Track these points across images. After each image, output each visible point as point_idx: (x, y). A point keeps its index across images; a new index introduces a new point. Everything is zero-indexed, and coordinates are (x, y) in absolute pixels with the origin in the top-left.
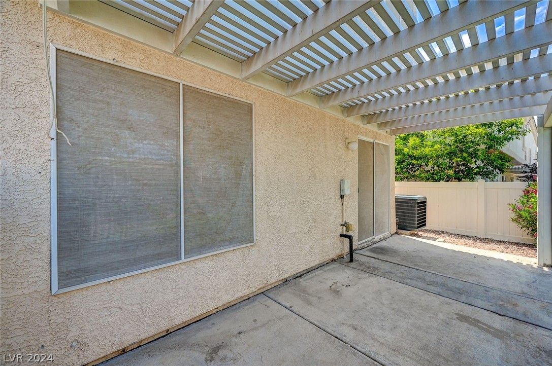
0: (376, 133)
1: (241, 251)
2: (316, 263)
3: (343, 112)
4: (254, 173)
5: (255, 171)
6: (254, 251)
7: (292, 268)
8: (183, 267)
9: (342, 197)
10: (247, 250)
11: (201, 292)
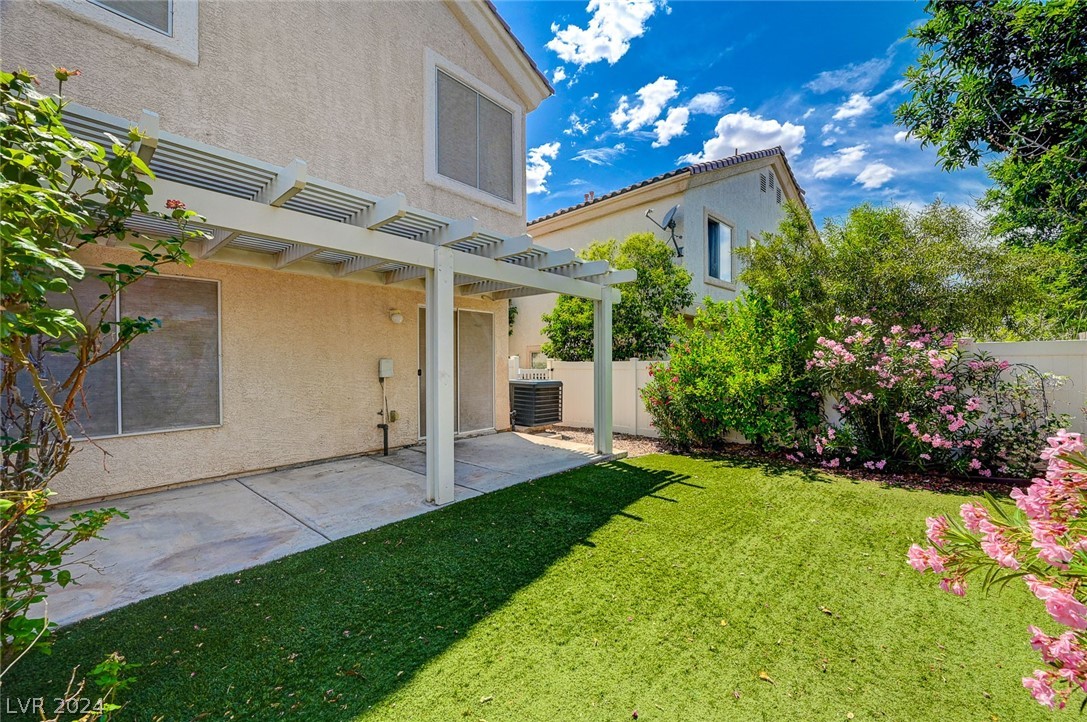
0: (461, 299)
1: (201, 432)
2: (331, 454)
3: (381, 279)
4: (220, 353)
5: (222, 351)
6: (222, 434)
7: (285, 457)
8: (121, 441)
9: (381, 380)
10: (210, 431)
11: (145, 468)
